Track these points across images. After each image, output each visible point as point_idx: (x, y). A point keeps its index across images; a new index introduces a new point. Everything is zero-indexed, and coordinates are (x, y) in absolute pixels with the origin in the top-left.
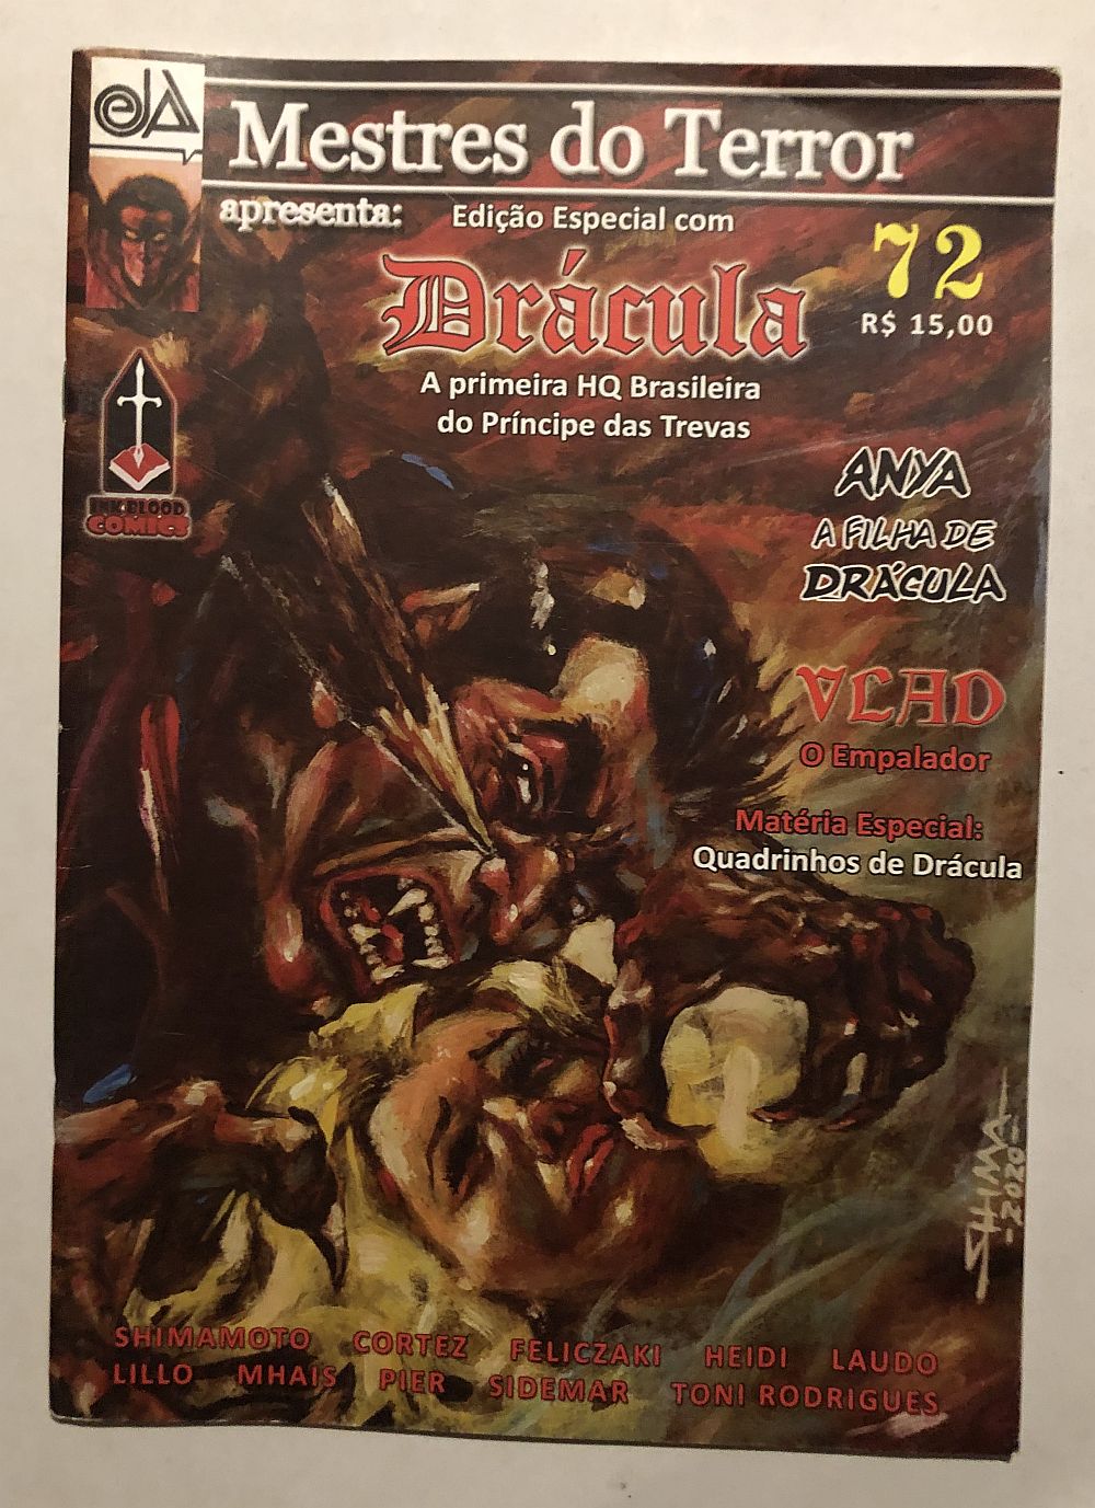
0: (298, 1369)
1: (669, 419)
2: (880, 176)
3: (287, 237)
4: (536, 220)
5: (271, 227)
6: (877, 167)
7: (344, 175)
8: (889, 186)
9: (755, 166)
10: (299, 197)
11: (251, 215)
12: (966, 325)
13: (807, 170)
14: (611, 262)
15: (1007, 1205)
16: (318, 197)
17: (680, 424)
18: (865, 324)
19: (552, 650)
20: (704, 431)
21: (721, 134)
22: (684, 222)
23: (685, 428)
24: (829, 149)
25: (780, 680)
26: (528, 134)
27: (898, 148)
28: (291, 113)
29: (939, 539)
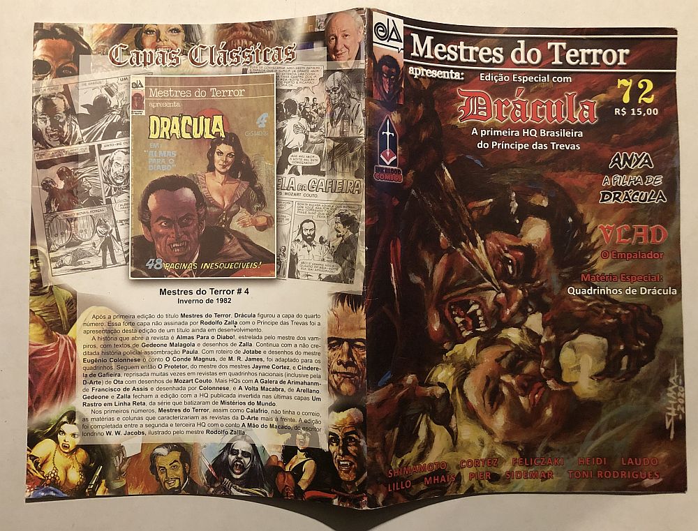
0: (443, 476)
1: (553, 143)
2: (619, 64)
3: (428, 81)
4: (507, 79)
5: (423, 77)
6: (618, 60)
7: (445, 61)
8: (622, 67)
9: (578, 61)
10: (432, 68)
11: (418, 73)
12: (649, 112)
13: (595, 62)
14: (532, 92)
15: (679, 406)
16: (437, 69)
17: (557, 145)
18: (616, 112)
19: (518, 221)
20: (565, 147)
21: (566, 51)
22: (556, 79)
23: (558, 147)
24: (602, 55)
25: (594, 230)
26: (503, 50)
27: (625, 54)
28: (429, 39)
29: (644, 181)
